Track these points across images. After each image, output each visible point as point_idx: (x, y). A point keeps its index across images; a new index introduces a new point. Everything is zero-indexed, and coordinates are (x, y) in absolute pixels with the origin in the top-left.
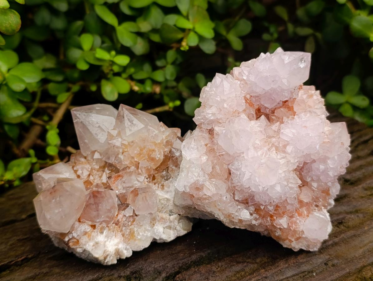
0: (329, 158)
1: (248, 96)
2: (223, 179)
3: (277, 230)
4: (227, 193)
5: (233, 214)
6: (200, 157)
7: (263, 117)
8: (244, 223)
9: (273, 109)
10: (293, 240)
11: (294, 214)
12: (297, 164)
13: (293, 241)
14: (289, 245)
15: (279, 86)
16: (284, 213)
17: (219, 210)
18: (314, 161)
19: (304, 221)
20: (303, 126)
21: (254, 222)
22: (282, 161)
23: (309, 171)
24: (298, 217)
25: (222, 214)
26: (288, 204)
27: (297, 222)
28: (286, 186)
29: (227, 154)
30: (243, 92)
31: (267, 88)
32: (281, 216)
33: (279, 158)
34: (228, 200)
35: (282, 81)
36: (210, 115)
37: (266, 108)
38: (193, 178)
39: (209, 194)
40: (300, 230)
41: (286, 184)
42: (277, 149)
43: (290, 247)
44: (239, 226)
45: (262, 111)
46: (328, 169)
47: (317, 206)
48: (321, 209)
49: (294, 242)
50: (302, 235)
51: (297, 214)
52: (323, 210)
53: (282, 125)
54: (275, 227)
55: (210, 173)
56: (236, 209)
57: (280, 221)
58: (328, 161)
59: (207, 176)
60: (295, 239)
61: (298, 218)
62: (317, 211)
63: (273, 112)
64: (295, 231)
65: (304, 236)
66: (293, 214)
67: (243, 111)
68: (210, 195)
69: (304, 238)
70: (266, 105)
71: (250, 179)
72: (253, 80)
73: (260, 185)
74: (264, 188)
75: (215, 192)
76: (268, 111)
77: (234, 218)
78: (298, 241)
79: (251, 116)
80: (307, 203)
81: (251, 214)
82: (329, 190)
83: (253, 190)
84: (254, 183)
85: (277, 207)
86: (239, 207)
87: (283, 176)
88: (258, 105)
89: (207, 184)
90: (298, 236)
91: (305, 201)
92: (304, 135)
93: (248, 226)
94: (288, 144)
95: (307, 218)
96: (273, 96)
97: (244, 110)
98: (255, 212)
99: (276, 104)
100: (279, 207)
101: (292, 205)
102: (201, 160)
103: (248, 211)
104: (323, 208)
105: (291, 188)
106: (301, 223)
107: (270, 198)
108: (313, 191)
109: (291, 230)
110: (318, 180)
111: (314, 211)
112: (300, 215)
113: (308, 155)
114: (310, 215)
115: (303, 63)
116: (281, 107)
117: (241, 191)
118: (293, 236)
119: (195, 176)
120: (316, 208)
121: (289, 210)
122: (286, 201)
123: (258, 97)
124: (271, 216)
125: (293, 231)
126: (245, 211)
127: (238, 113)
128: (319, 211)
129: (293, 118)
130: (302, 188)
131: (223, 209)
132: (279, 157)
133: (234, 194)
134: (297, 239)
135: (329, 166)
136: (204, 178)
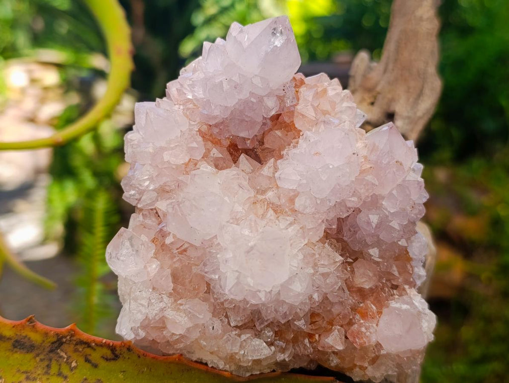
0: (383, 198)
1: (204, 128)
2: (201, 294)
3: (329, 356)
4: (214, 319)
5: (236, 353)
6: (145, 267)
7: (243, 157)
8: (264, 363)
9: (259, 138)
10: (366, 365)
11: (351, 317)
12: (323, 227)
13: (367, 368)
14: (363, 376)
15: (252, 94)
16: (331, 323)
17: (212, 353)
18: (358, 211)
19: (377, 325)
20: (312, 153)
21: (281, 357)
22: (292, 231)
23: (355, 232)
24: (362, 321)
25: (218, 358)
26: (332, 304)
27: (362, 332)
28: (313, 275)
29: (192, 245)
30: (193, 123)
31: (231, 103)
32: (328, 331)
33: (284, 227)
34: (220, 332)
35: (252, 83)
36: (147, 183)
37: (244, 139)
38: (140, 311)
39: (179, 331)
40: (371, 343)
41: (312, 271)
42: (278, 210)
43: (366, 379)
44: (260, 370)
45: (239, 147)
46: (387, 217)
47: (395, 287)
48: (404, 289)
49: (370, 368)
50: (379, 351)
51: (358, 317)
52: (408, 291)
53: (279, 161)
54: (324, 353)
55: (172, 292)
56: (239, 344)
57: (326, 340)
58: (383, 203)
59: (166, 299)
60: (369, 362)
61: (362, 324)
62: (397, 297)
63: (262, 143)
64: (364, 349)
65: (383, 352)
66: (351, 319)
67: (203, 158)
68: (182, 333)
69: (384, 356)
70: (242, 135)
71: (238, 283)
72: (202, 96)
73: (260, 291)
74: (270, 292)
75: (190, 325)
76: (249, 145)
77: (241, 362)
78: (376, 364)
79: (221, 163)
80: (371, 289)
81: (270, 344)
82: (408, 253)
83: (253, 302)
84: (250, 290)
85: (313, 316)
86: (244, 337)
87: (300, 260)
88: (228, 138)
89: (170, 314)
90: (373, 355)
91: (367, 286)
92: (320, 170)
93: (274, 365)
94: (296, 196)
95: (380, 317)
96: (246, 114)
97: (205, 157)
98: (277, 338)
99: (258, 127)
100: (318, 315)
101: (341, 303)
102: (148, 272)
103: (262, 341)
104: (406, 287)
105: (325, 275)
106: (371, 330)
107: (291, 307)
108: (377, 263)
109: (355, 348)
110: (378, 243)
111: (391, 298)
112: (364, 316)
113: (341, 204)
114: (385, 310)
115: (278, 37)
116: (271, 130)
117: (236, 309)
118: (362, 358)
119: (142, 305)
120: (395, 291)
121: (338, 315)
122: (325, 302)
123: (222, 124)
124: (310, 336)
125: (360, 350)
126: (257, 342)
127: (196, 165)
128: (401, 295)
129: (297, 143)
130: (354, 265)
131: (216, 349)
132: (282, 226)
133: (227, 316)
134: (373, 361)
135: (389, 212)
136: (162, 305)
